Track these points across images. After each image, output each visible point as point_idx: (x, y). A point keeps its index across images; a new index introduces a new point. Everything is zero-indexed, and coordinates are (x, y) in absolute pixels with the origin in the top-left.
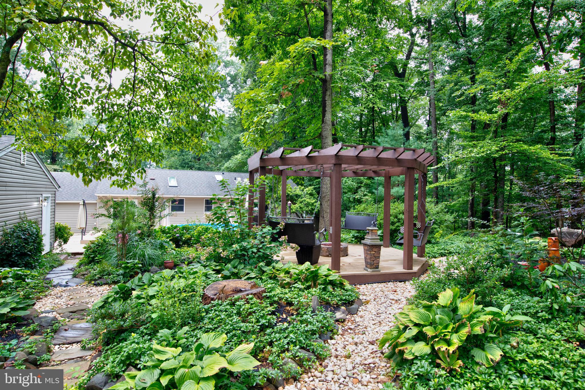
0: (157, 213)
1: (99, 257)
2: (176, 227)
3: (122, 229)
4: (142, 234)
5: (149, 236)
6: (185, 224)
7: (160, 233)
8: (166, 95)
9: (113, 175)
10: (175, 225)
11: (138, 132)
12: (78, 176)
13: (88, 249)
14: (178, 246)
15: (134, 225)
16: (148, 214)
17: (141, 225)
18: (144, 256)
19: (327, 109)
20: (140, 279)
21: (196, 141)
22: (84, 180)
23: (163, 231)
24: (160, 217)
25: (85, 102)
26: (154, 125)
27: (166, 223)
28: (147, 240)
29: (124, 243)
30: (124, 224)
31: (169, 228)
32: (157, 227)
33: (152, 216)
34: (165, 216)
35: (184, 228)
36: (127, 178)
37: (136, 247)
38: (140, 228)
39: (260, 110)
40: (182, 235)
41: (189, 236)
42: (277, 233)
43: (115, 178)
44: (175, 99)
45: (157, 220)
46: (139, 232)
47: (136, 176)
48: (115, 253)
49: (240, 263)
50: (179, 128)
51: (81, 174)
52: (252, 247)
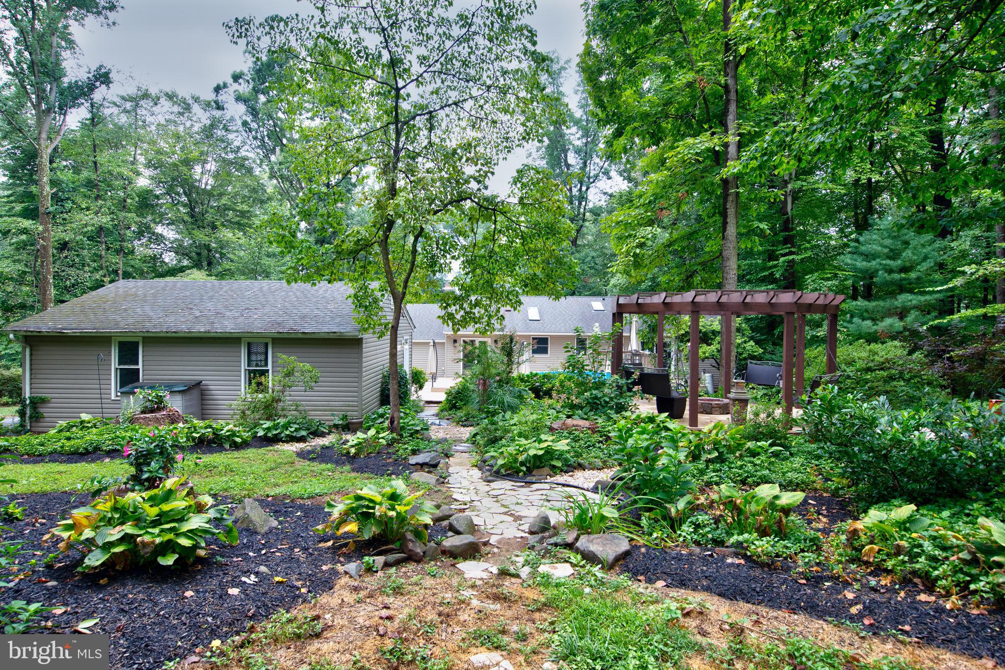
0: (515, 358)
1: (459, 404)
2: (536, 374)
3: (483, 375)
4: (500, 381)
5: (507, 383)
6: (546, 371)
7: (518, 381)
8: (523, 244)
9: (476, 323)
10: (534, 372)
11: (497, 278)
12: (448, 325)
13: (449, 394)
14: (538, 396)
15: (493, 371)
16: (505, 359)
17: (499, 371)
18: (503, 403)
19: (728, 220)
20: (503, 416)
21: (552, 286)
22: (453, 329)
23: (522, 379)
24: (518, 363)
25: (453, 258)
26: (512, 272)
27: (525, 369)
28: (506, 387)
29: (485, 390)
30: (485, 369)
31: (528, 376)
32: (515, 374)
33: (510, 363)
34: (524, 362)
35: (545, 376)
36: (488, 325)
37: (496, 394)
38: (498, 375)
39: (630, 236)
40: (543, 384)
41: (550, 386)
42: (631, 383)
43: (477, 326)
44: (531, 246)
45: (515, 366)
46: (498, 378)
47: (495, 323)
48: (476, 397)
49: (591, 410)
50: (535, 274)
51: (450, 324)
52: (604, 396)
